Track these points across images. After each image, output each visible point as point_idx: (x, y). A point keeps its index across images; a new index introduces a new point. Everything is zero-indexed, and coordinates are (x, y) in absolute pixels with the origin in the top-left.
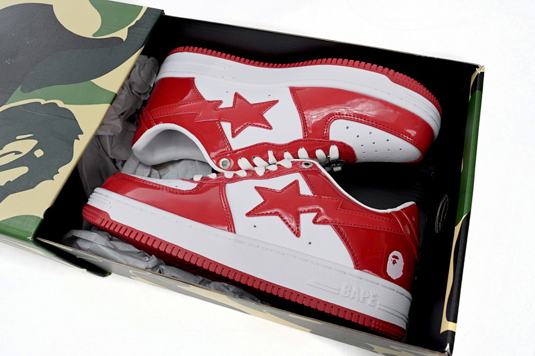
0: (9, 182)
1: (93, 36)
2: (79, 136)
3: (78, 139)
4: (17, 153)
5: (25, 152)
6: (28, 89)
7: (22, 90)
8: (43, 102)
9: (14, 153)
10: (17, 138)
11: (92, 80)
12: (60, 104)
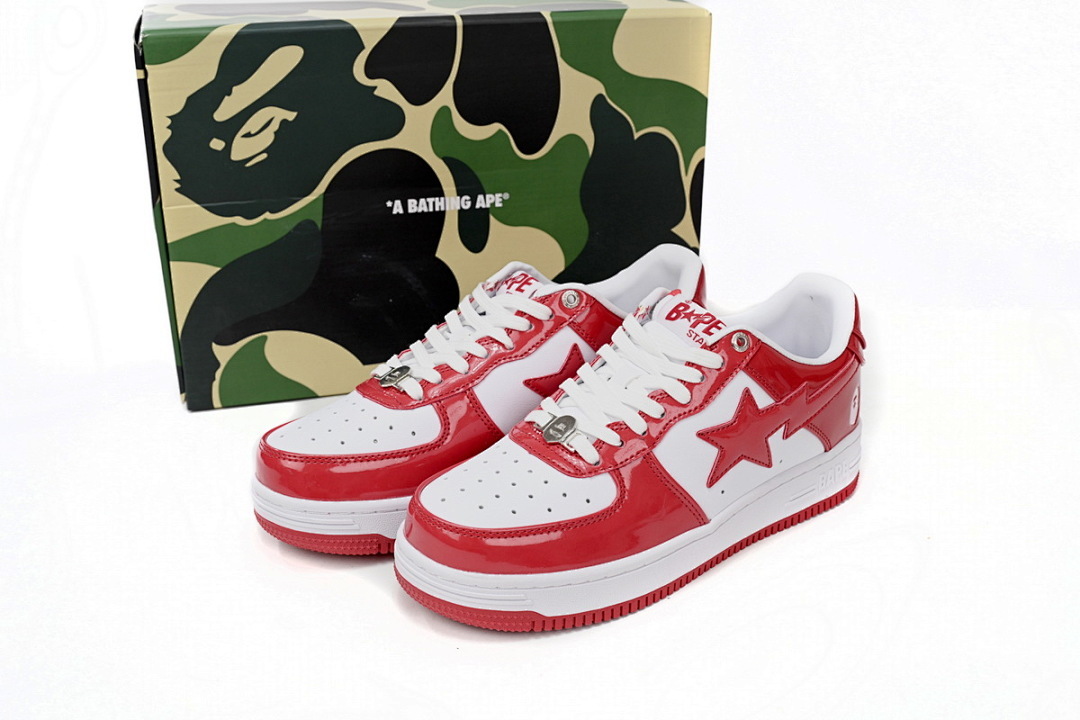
0: (229, 94)
1: (265, 338)
2: (178, 186)
3: (177, 181)
4: (248, 135)
5: (238, 140)
6: (303, 226)
7: (312, 223)
8: (268, 215)
9: (253, 133)
10: (265, 156)
11: (218, 269)
12: (239, 220)
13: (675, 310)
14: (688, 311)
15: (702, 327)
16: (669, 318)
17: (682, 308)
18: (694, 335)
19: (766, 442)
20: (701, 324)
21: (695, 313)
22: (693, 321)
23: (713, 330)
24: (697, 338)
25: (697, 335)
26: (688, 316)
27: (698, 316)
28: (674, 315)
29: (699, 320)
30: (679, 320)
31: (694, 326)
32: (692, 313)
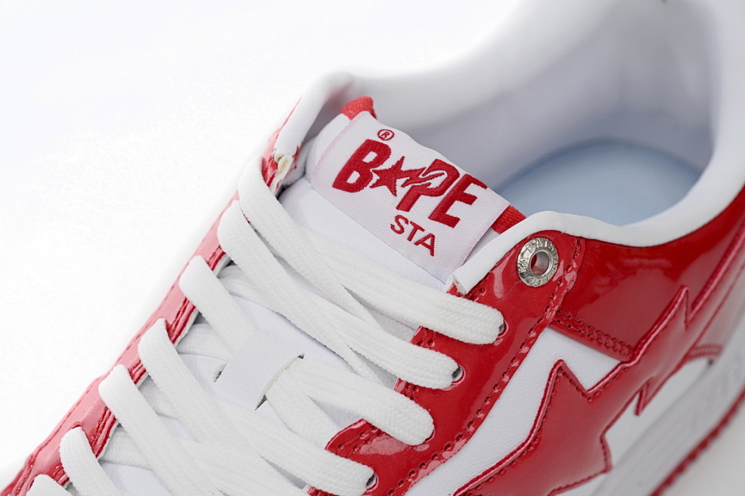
13: (355, 162)
14: (388, 165)
15: (426, 205)
16: (341, 183)
17: (370, 157)
18: (409, 229)
19: (602, 441)
20: (423, 199)
21: (404, 168)
22: (402, 192)
23: (457, 209)
24: (419, 235)
25: (417, 228)
26: (388, 178)
27: (413, 175)
28: (354, 177)
29: (417, 184)
30: (367, 189)
31: (407, 204)
32: (396, 171)
